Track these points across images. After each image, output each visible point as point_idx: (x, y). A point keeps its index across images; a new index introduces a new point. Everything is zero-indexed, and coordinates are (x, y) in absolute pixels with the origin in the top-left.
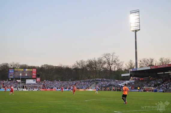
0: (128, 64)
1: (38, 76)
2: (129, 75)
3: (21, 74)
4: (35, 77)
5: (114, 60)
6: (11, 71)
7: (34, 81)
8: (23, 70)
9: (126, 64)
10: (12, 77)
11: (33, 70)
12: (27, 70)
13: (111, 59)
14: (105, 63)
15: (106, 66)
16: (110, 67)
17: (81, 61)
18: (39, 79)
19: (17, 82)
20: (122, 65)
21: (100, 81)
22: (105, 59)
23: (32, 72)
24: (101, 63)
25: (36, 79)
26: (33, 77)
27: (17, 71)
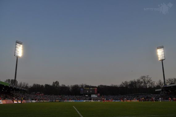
0: (158, 83)
1: (98, 92)
2: (161, 90)
3: (88, 91)
4: (96, 93)
5: (148, 80)
6: (81, 89)
7: (96, 95)
8: (89, 88)
9: (156, 83)
10: (82, 93)
11: (95, 88)
12: (91, 88)
13: (146, 80)
14: (142, 82)
15: (143, 84)
16: (146, 85)
17: (126, 82)
18: (99, 94)
19: (85, 96)
20: (154, 84)
21: (139, 95)
22: (142, 80)
23: (94, 90)
24: (139, 82)
25: (97, 94)
26: (95, 93)
27: (85, 89)
